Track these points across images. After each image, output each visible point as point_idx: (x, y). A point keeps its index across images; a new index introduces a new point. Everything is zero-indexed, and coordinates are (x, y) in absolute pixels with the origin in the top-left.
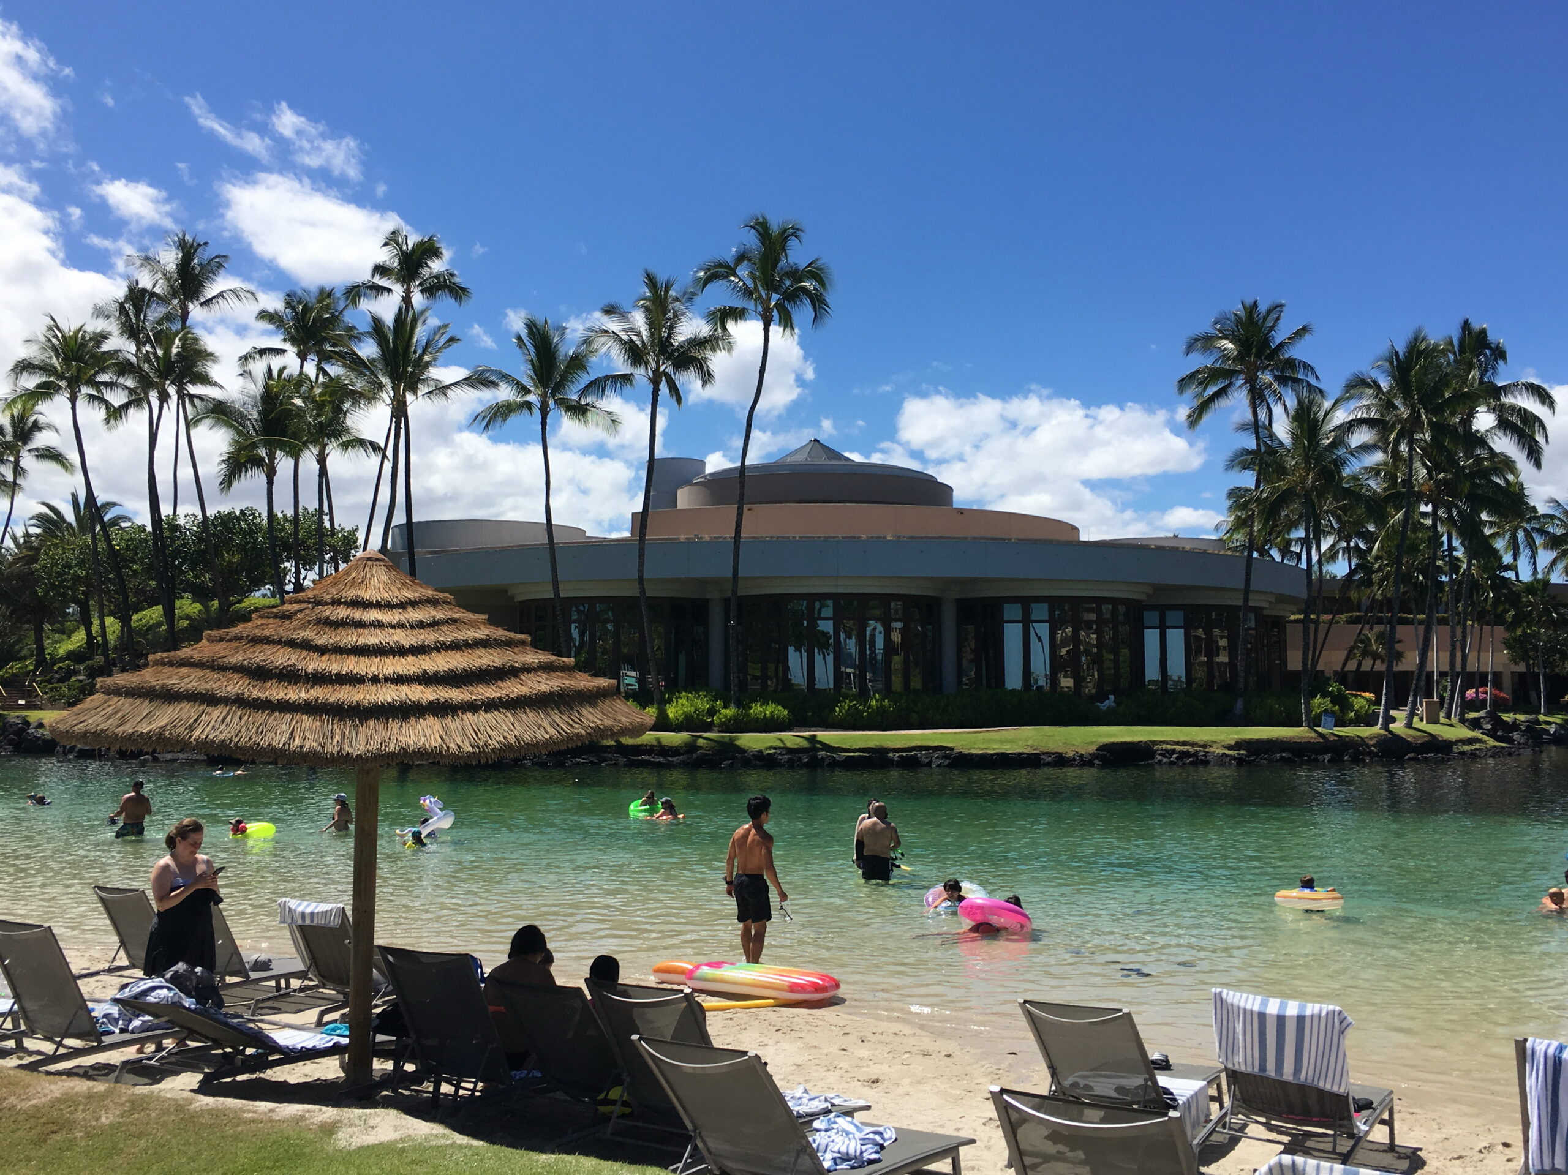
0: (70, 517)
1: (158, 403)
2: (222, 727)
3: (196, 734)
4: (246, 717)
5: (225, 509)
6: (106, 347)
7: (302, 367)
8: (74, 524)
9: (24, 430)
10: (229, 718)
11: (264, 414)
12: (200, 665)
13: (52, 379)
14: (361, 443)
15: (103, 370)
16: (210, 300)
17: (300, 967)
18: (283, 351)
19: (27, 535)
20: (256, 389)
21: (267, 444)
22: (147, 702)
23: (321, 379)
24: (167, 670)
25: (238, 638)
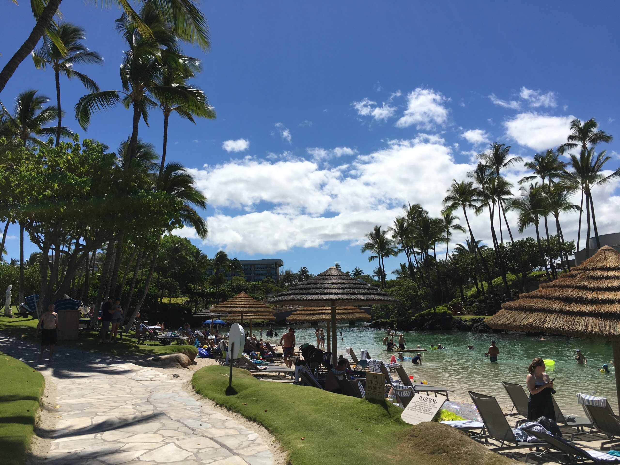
0: (467, 248)
1: (492, 204)
2: (556, 323)
3: (546, 325)
4: (565, 319)
5: (520, 239)
6: (473, 188)
7: (543, 181)
8: (468, 250)
9: (449, 220)
10: (558, 319)
11: (531, 201)
12: (541, 297)
13: (457, 201)
14: (572, 206)
15: (474, 195)
16: (506, 164)
17: (589, 422)
18: (536, 177)
19: (453, 255)
20: (527, 192)
21: (534, 213)
22: (523, 313)
23: (552, 185)
24: (528, 299)
25: (555, 286)
